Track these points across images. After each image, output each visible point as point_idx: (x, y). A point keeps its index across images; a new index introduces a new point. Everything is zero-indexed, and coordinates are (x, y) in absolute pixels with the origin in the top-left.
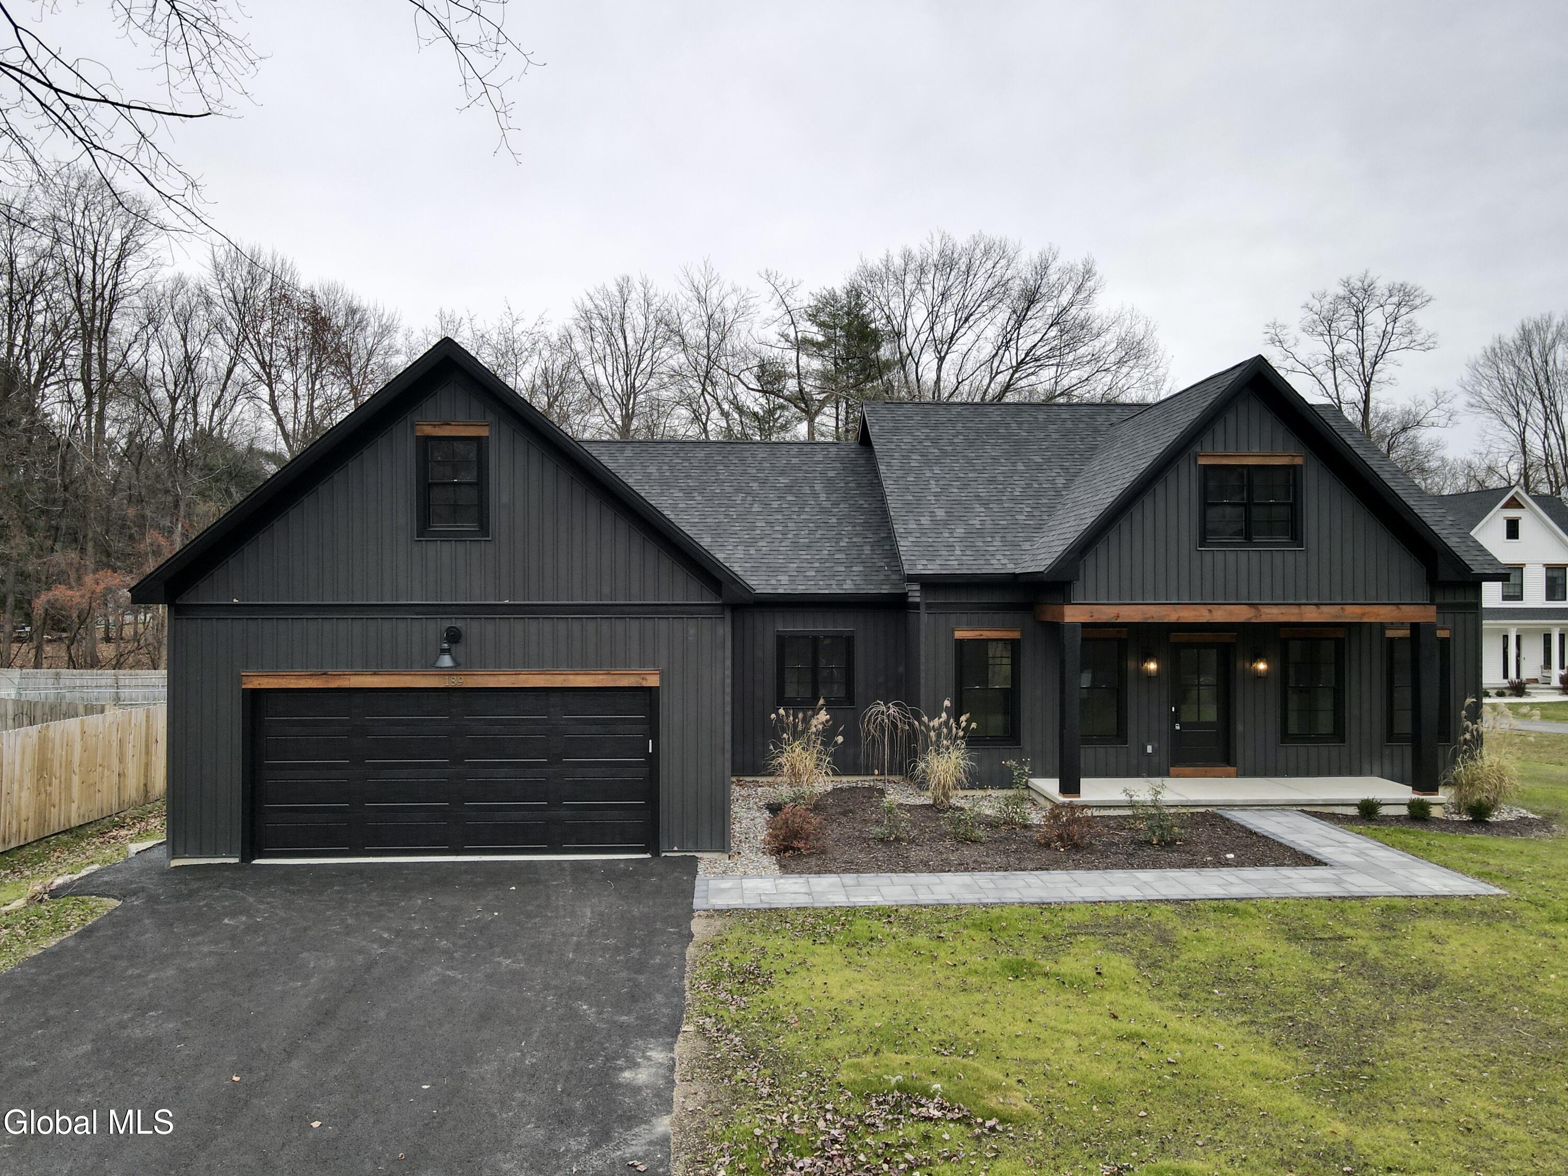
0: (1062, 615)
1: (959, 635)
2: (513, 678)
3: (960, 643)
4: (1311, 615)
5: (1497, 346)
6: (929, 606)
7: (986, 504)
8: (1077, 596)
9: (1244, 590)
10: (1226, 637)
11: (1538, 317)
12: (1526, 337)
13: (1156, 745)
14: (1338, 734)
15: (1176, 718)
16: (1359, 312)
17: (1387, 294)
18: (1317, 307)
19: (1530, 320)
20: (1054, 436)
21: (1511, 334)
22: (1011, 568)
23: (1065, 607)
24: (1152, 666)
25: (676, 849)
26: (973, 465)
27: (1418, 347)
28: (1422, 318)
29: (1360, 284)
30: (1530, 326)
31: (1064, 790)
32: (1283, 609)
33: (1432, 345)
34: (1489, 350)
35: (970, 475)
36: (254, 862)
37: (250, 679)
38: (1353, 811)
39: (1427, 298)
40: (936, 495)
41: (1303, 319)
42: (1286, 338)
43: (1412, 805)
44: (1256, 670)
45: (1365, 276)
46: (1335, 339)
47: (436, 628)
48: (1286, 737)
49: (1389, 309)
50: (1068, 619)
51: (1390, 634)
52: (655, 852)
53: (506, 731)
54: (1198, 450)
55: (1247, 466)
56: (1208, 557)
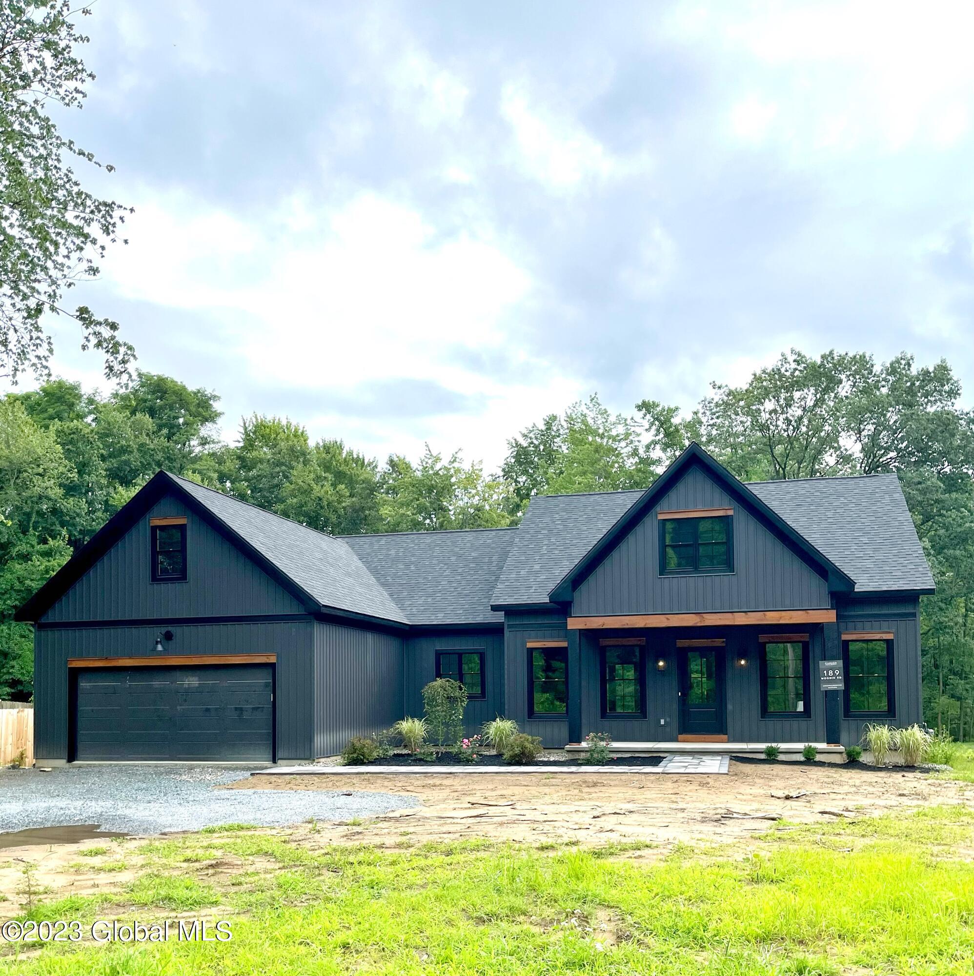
0: (567, 624)
1: (528, 645)
3: (530, 649)
6: (510, 626)
8: (575, 610)
10: (719, 642)
13: (668, 719)
14: (807, 711)
23: (568, 618)
24: (662, 664)
32: (720, 616)
36: (74, 762)
37: (72, 662)
44: (740, 666)
47: (161, 631)
48: (766, 714)
50: (570, 628)
51: (845, 637)
52: (274, 761)
53: (198, 690)
54: (658, 509)
55: (694, 518)
56: (667, 582)
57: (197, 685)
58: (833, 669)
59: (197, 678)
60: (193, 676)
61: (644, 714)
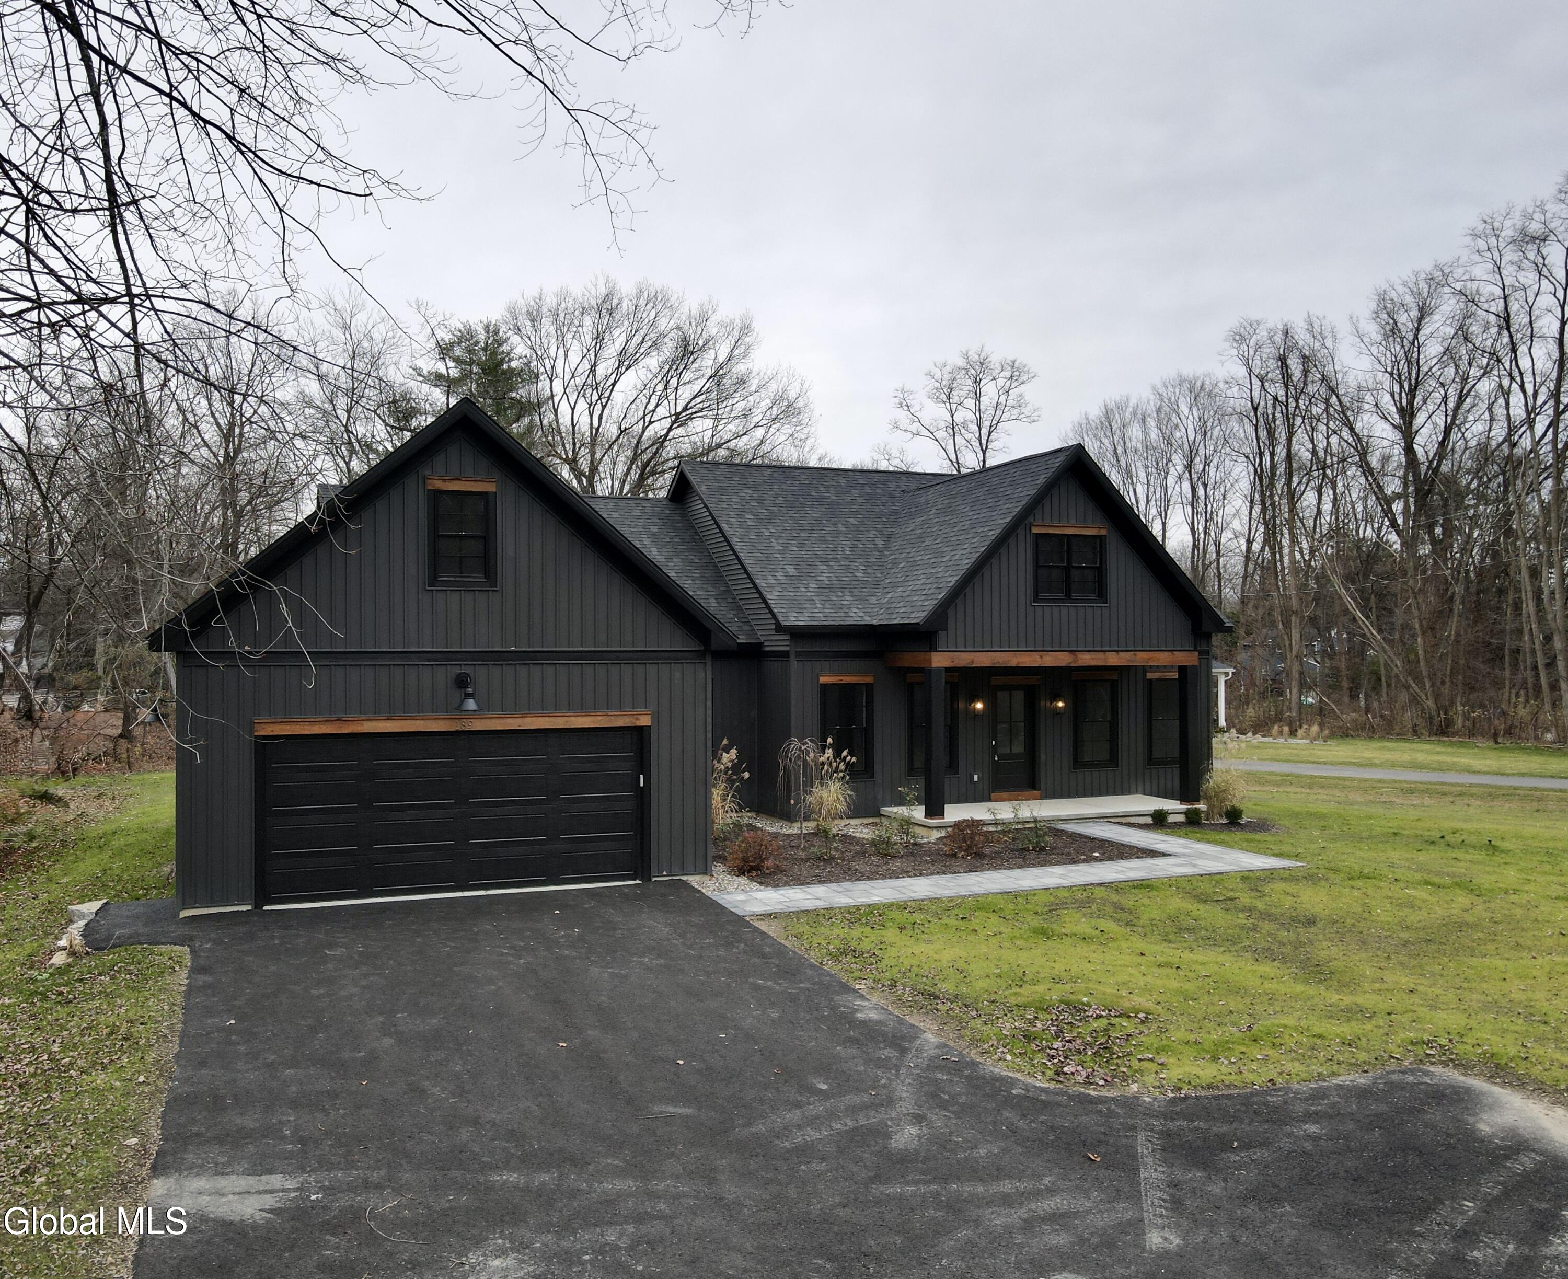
0: (930, 661)
1: (823, 680)
2: (519, 721)
3: (824, 686)
4: (1113, 659)
5: (1084, 421)
6: (798, 654)
7: (825, 562)
8: (941, 644)
9: (1065, 639)
10: (1033, 680)
11: (1118, 399)
12: (1108, 415)
13: (981, 775)
14: (1113, 760)
15: (994, 750)
16: (977, 382)
17: (1000, 369)
18: (938, 376)
19: (1111, 400)
20: (860, 500)
21: (1095, 412)
22: (867, 620)
23: (933, 653)
24: (979, 706)
25: (665, 873)
26: (801, 525)
27: (1025, 419)
28: (1028, 391)
29: (977, 357)
30: (1112, 405)
31: (928, 814)
32: (1094, 655)
33: (1036, 418)
34: (1077, 425)
35: (802, 535)
36: (265, 908)
37: (263, 726)
38: (1149, 820)
39: (1032, 375)
40: (780, 552)
41: (926, 386)
42: (913, 402)
43: (1187, 813)
44: (1057, 707)
45: (982, 351)
46: (954, 406)
47: (444, 675)
48: (1078, 763)
49: (1001, 382)
50: (934, 665)
51: (1150, 676)
52: (645, 878)
53: (508, 771)
54: (1032, 520)
55: (1067, 535)
56: (1039, 611)
60: (499, 748)
61: (953, 766)
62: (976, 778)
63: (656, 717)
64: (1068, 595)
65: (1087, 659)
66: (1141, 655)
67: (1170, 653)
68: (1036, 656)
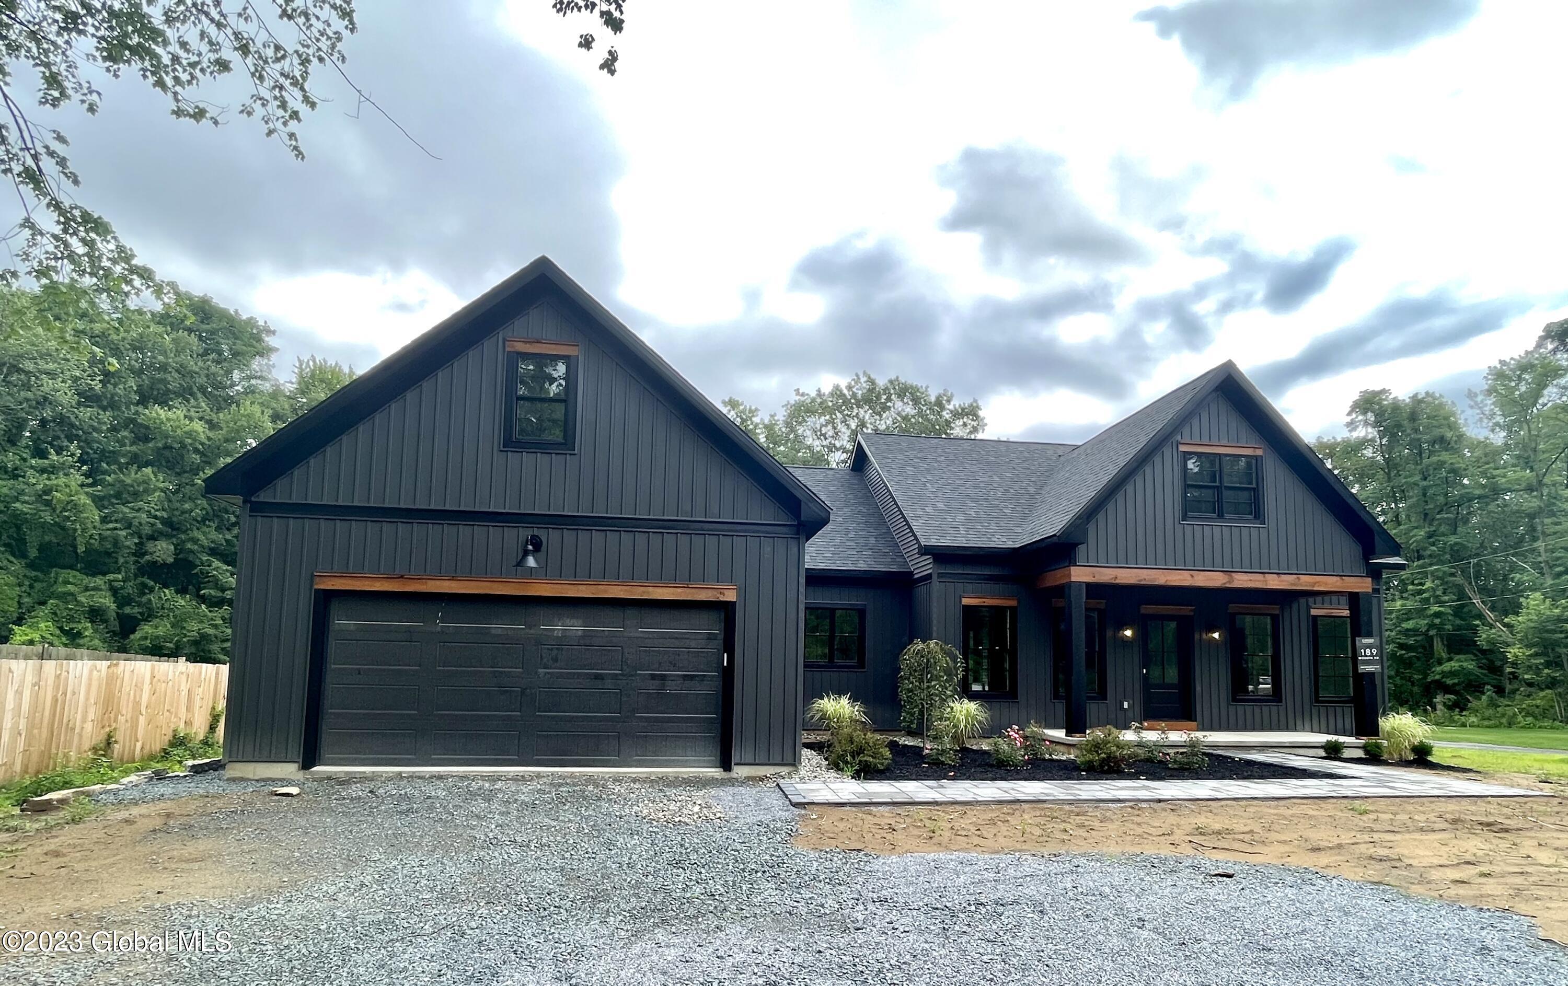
0: (1069, 575)
1: (965, 601)
2: (592, 588)
3: (966, 608)
4: (1274, 582)
6: (941, 578)
7: (976, 501)
8: (1082, 558)
9: (1218, 560)
10: (1187, 610)
13: (1131, 702)
14: (1276, 696)
15: (1145, 679)
20: (1017, 461)
23: (1072, 568)
24: (1128, 633)
26: (958, 476)
31: (1069, 733)
32: (1251, 577)
35: (958, 482)
36: (314, 769)
37: (323, 581)
38: (1321, 751)
40: (933, 493)
43: (1364, 748)
44: (1212, 639)
47: (514, 536)
48: (1238, 697)
50: (1073, 581)
51: (1314, 612)
52: (726, 765)
53: (582, 642)
54: (1179, 438)
55: (1219, 454)
56: (1188, 529)
57: (580, 633)
58: (1370, 647)
59: (580, 622)
60: (573, 617)
61: (1102, 695)
62: (1126, 705)
63: (743, 592)
64: (1221, 516)
65: (1242, 581)
66: (1304, 578)
67: (1338, 578)
68: (1186, 574)
